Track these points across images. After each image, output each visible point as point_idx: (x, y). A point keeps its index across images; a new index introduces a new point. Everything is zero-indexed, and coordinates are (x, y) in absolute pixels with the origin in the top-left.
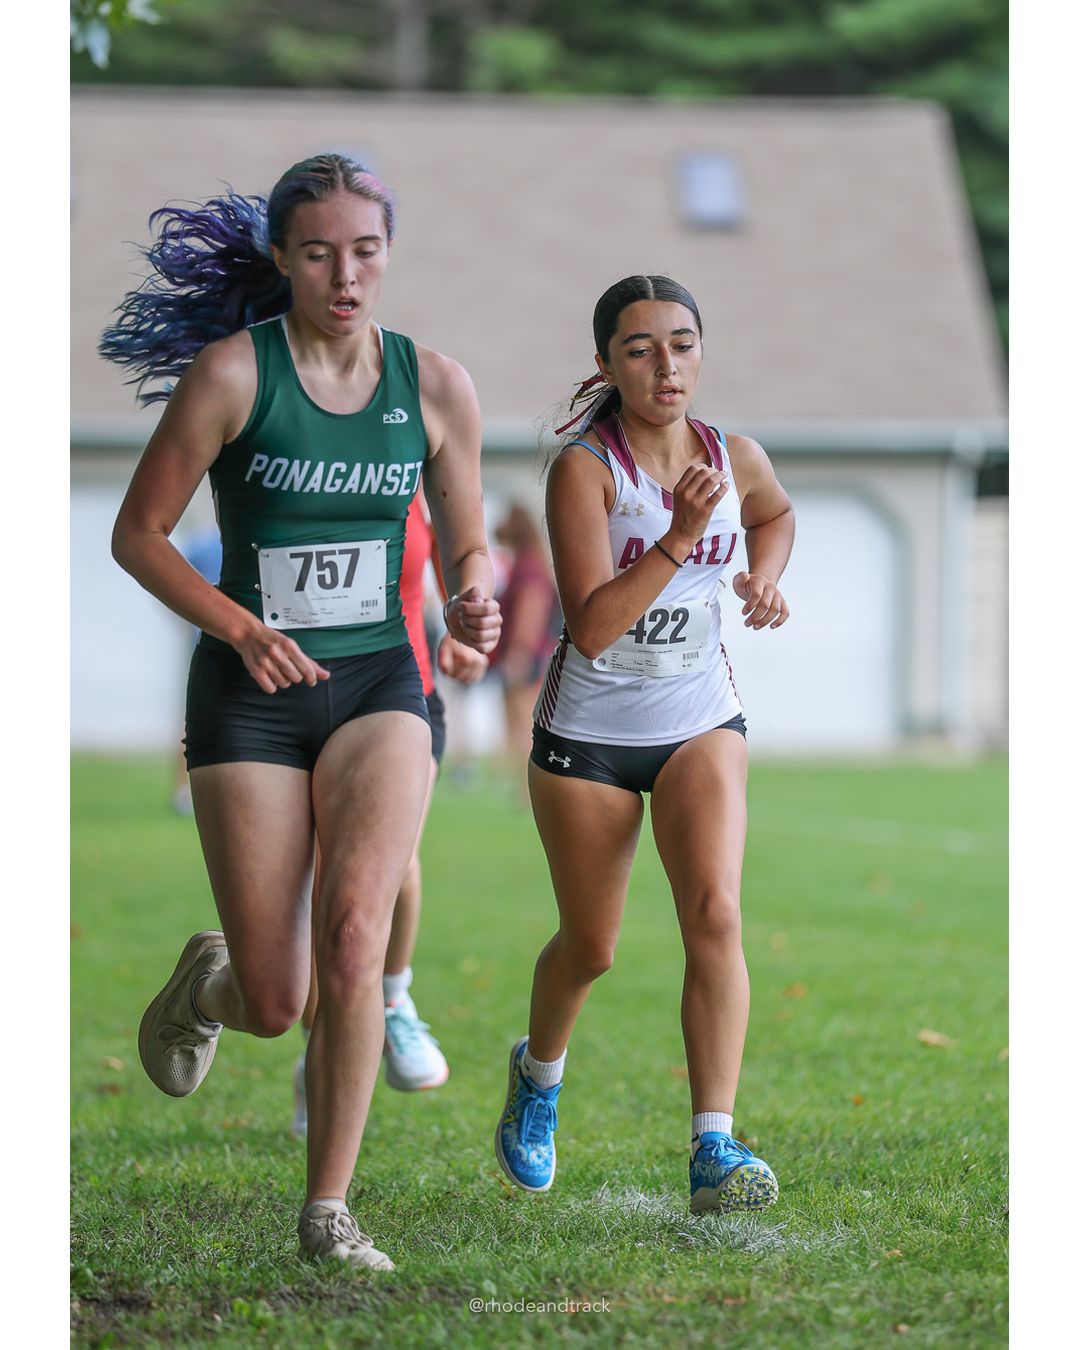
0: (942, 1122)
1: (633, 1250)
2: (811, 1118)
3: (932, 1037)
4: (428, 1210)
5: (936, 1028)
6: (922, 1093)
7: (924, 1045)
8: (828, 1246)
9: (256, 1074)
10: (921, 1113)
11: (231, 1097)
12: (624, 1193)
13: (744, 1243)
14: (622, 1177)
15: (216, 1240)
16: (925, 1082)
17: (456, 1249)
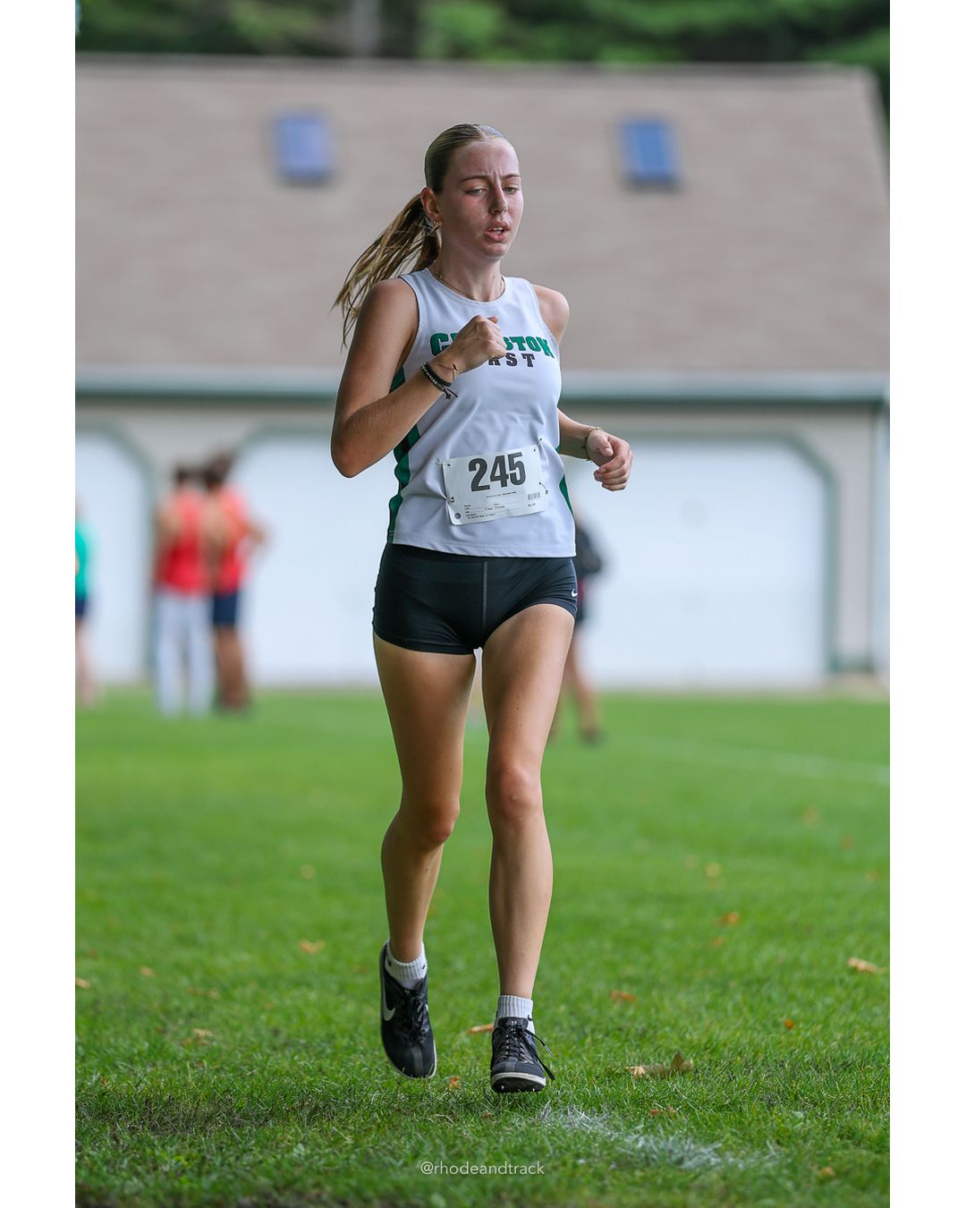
0: (870, 1045)
1: (575, 1166)
2: (745, 1041)
3: (862, 965)
4: (379, 1126)
5: (864, 956)
6: (852, 1018)
7: (854, 971)
8: (762, 1164)
9: (215, 994)
10: (851, 1037)
11: (191, 1015)
12: (566, 1113)
13: (680, 1161)
14: (564, 1096)
15: (178, 1154)
16: (854, 1008)
17: (405, 1164)
